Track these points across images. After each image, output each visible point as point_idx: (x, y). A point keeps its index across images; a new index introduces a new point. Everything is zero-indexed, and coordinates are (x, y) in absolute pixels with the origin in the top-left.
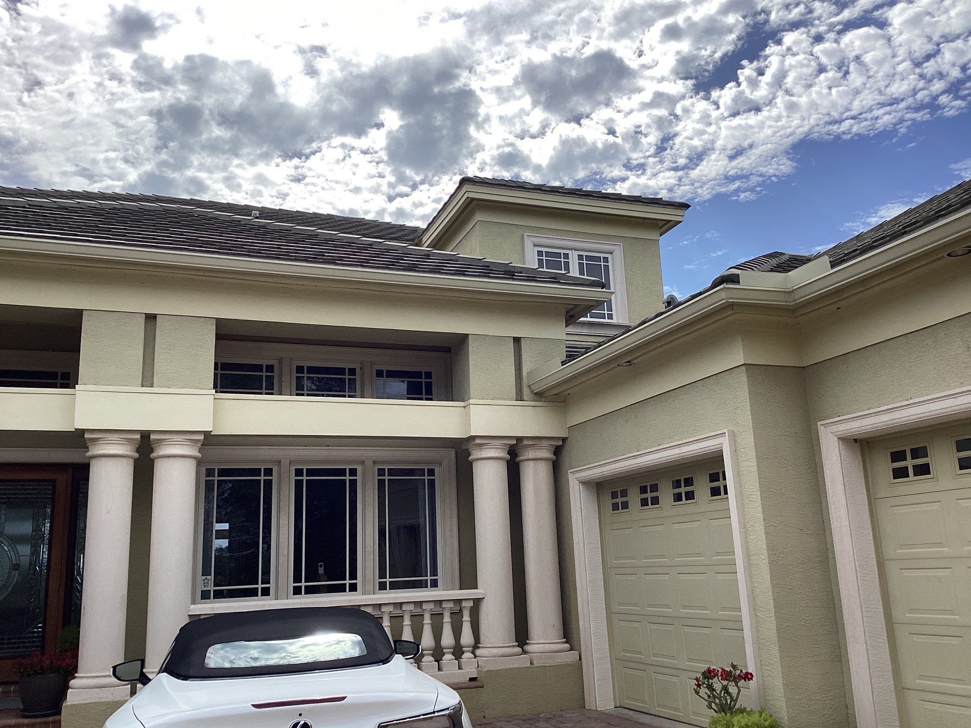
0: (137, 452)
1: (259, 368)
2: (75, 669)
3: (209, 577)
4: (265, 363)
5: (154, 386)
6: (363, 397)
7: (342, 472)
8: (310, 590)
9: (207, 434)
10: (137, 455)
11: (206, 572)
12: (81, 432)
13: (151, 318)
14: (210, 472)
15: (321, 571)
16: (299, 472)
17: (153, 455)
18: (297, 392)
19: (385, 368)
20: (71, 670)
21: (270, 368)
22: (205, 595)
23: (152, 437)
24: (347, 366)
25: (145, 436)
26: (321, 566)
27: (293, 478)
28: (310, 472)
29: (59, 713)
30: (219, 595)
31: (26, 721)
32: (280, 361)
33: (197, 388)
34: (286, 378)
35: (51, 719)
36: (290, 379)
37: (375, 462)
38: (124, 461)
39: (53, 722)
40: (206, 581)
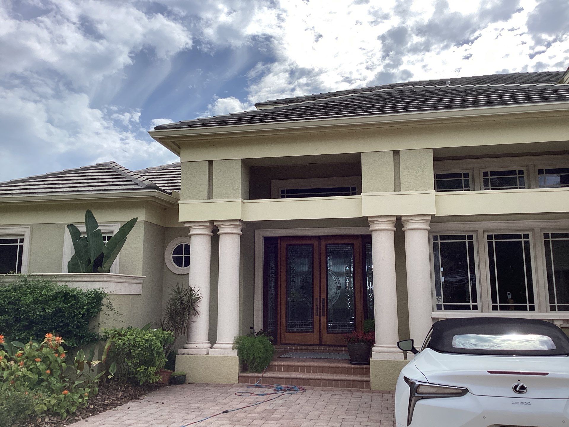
0: (395, 227)
1: (459, 175)
2: (374, 342)
3: (440, 297)
4: (462, 172)
5: (401, 190)
6: (529, 187)
7: (519, 236)
8: (503, 308)
9: (433, 216)
10: (395, 229)
11: (438, 294)
12: (365, 218)
13: (396, 153)
14: (435, 238)
15: (509, 297)
16: (490, 237)
17: (403, 229)
18: (485, 188)
19: (544, 168)
20: (372, 343)
21: (466, 175)
22: (439, 307)
23: (402, 219)
24: (517, 169)
25: (399, 218)
26: (509, 294)
27: (486, 241)
28: (497, 237)
29: (369, 364)
30: (447, 308)
31: (353, 366)
32: (473, 170)
33: (425, 190)
34: (477, 180)
35: (364, 366)
36: (479, 180)
37: (541, 230)
38: (389, 232)
39: (366, 368)
40: (439, 299)
